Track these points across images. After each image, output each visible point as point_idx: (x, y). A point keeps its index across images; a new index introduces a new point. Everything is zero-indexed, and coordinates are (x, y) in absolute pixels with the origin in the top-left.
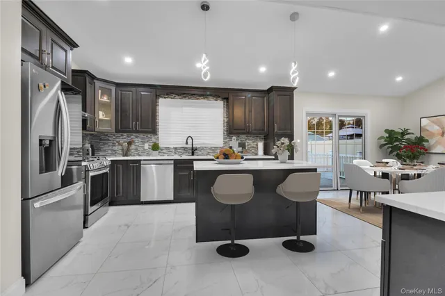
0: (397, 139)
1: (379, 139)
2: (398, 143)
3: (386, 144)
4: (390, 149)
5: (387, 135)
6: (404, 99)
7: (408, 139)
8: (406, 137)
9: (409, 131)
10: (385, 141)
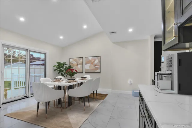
0: (62, 67)
1: (54, 66)
2: (62, 69)
3: (57, 69)
4: (59, 71)
5: (58, 65)
6: (63, 49)
7: (66, 67)
8: (65, 66)
9: (66, 63)
10: (57, 67)
